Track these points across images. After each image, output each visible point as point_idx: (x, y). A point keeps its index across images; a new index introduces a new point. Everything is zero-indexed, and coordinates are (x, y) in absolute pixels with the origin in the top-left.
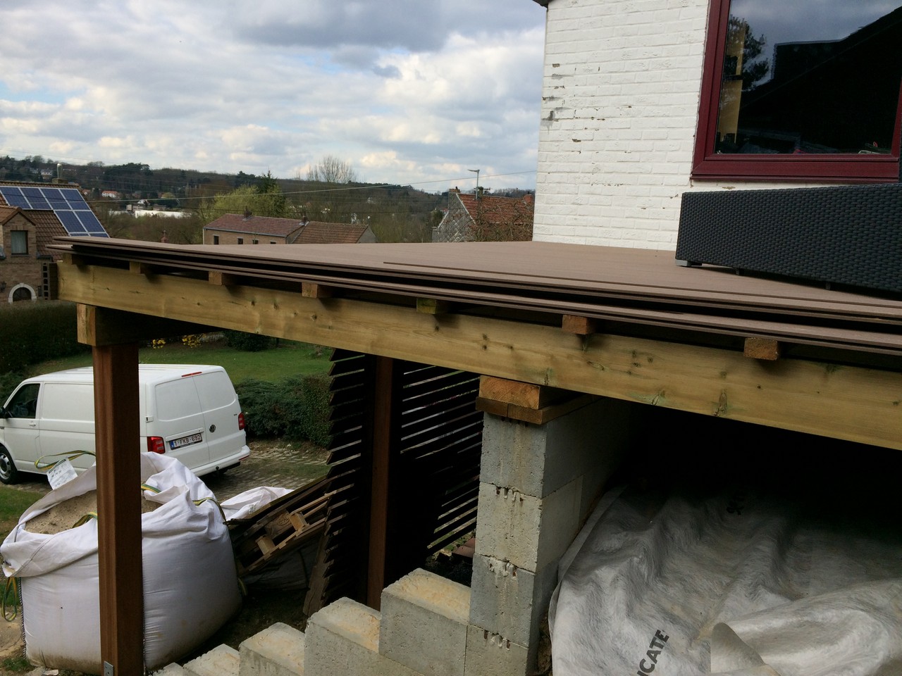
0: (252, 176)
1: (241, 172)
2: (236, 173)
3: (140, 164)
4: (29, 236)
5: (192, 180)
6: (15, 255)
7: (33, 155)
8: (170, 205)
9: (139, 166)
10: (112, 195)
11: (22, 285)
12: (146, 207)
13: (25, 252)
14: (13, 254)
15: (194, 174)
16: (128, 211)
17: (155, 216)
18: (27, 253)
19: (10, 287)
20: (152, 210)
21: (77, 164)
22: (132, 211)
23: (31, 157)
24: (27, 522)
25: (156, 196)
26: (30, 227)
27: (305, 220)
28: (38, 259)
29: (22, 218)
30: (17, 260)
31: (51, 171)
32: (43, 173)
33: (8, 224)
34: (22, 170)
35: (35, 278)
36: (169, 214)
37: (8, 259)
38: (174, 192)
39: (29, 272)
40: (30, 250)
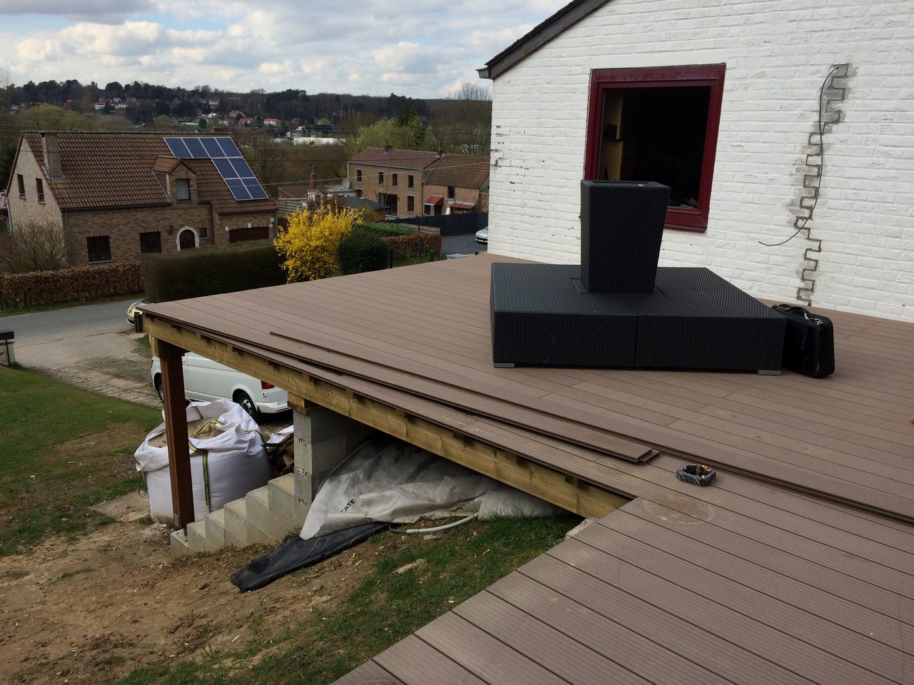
0: (403, 97)
1: (392, 94)
2: (388, 95)
3: (297, 90)
4: (191, 183)
5: (346, 105)
6: (180, 201)
7: (202, 85)
8: (326, 132)
9: (297, 92)
10: (273, 122)
11: (186, 228)
12: (304, 134)
13: (188, 198)
14: (178, 200)
15: (347, 98)
16: (288, 138)
17: (312, 143)
18: (190, 199)
19: (176, 230)
20: (309, 136)
21: (241, 92)
22: (291, 139)
23: (199, 87)
24: (150, 440)
25: (312, 122)
26: (191, 175)
27: (441, 153)
28: (199, 204)
29: (185, 168)
30: (182, 205)
31: (218, 101)
32: (210, 103)
33: (173, 173)
34: (192, 100)
35: (197, 221)
36: (324, 141)
37: (175, 205)
38: (329, 119)
39: (192, 215)
40: (192, 196)
